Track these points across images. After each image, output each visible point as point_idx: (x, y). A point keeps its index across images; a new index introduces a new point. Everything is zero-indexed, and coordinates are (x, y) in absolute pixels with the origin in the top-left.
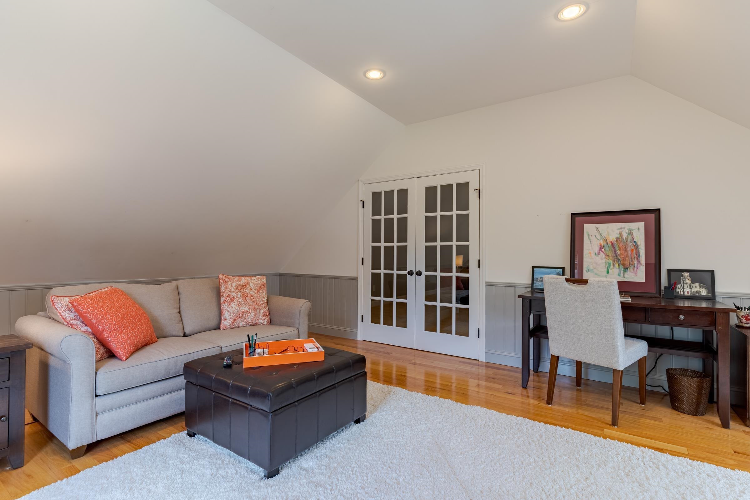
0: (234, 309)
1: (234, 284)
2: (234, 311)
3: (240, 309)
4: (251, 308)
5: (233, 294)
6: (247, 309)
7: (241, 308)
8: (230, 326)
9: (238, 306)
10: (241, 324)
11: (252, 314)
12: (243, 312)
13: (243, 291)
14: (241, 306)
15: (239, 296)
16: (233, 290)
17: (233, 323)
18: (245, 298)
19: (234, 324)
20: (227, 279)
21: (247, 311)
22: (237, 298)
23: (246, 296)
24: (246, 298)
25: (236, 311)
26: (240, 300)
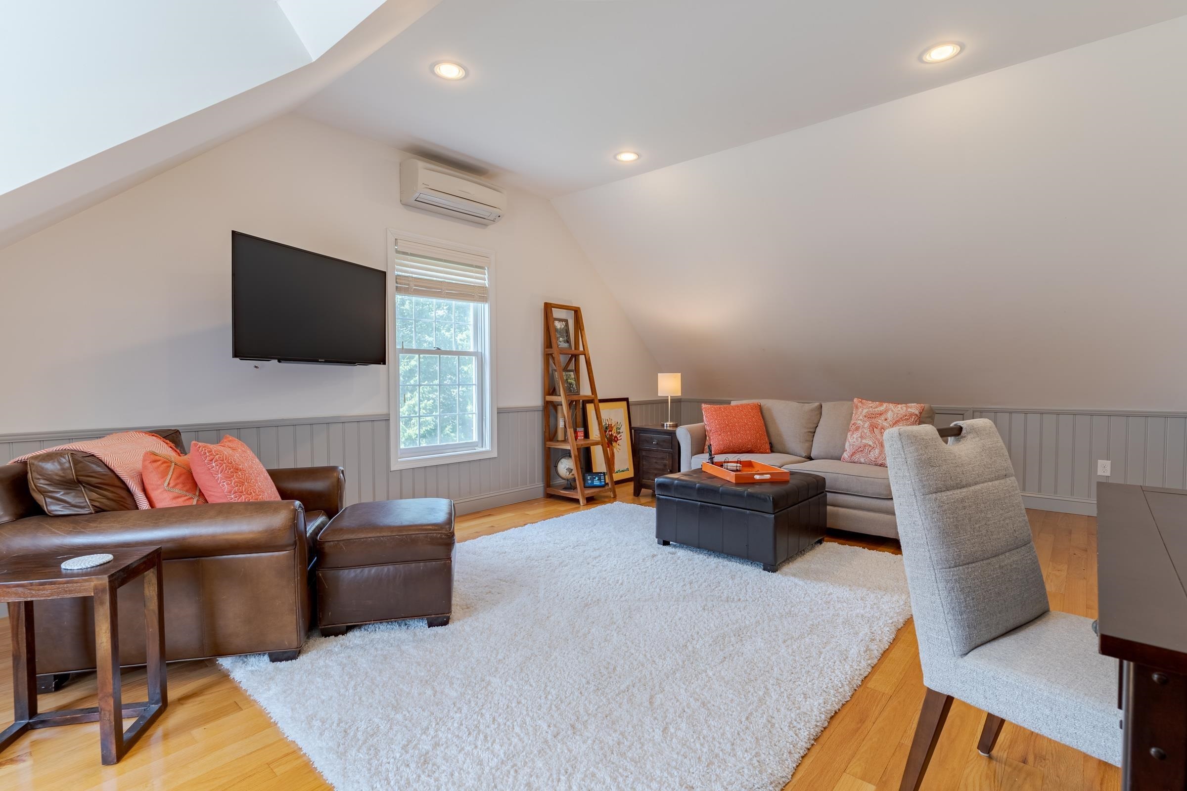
0: (855, 440)
1: (865, 411)
2: (855, 442)
3: (861, 441)
4: (877, 442)
5: (859, 422)
6: (871, 443)
7: (864, 441)
8: (848, 460)
9: (861, 437)
10: (862, 460)
11: (877, 451)
12: (865, 446)
13: (873, 420)
14: (865, 438)
15: (866, 425)
16: (861, 417)
17: (852, 456)
18: (873, 429)
19: (852, 458)
20: (860, 404)
21: (870, 446)
22: (863, 427)
23: (876, 428)
24: (875, 429)
25: (856, 444)
26: (866, 431)
